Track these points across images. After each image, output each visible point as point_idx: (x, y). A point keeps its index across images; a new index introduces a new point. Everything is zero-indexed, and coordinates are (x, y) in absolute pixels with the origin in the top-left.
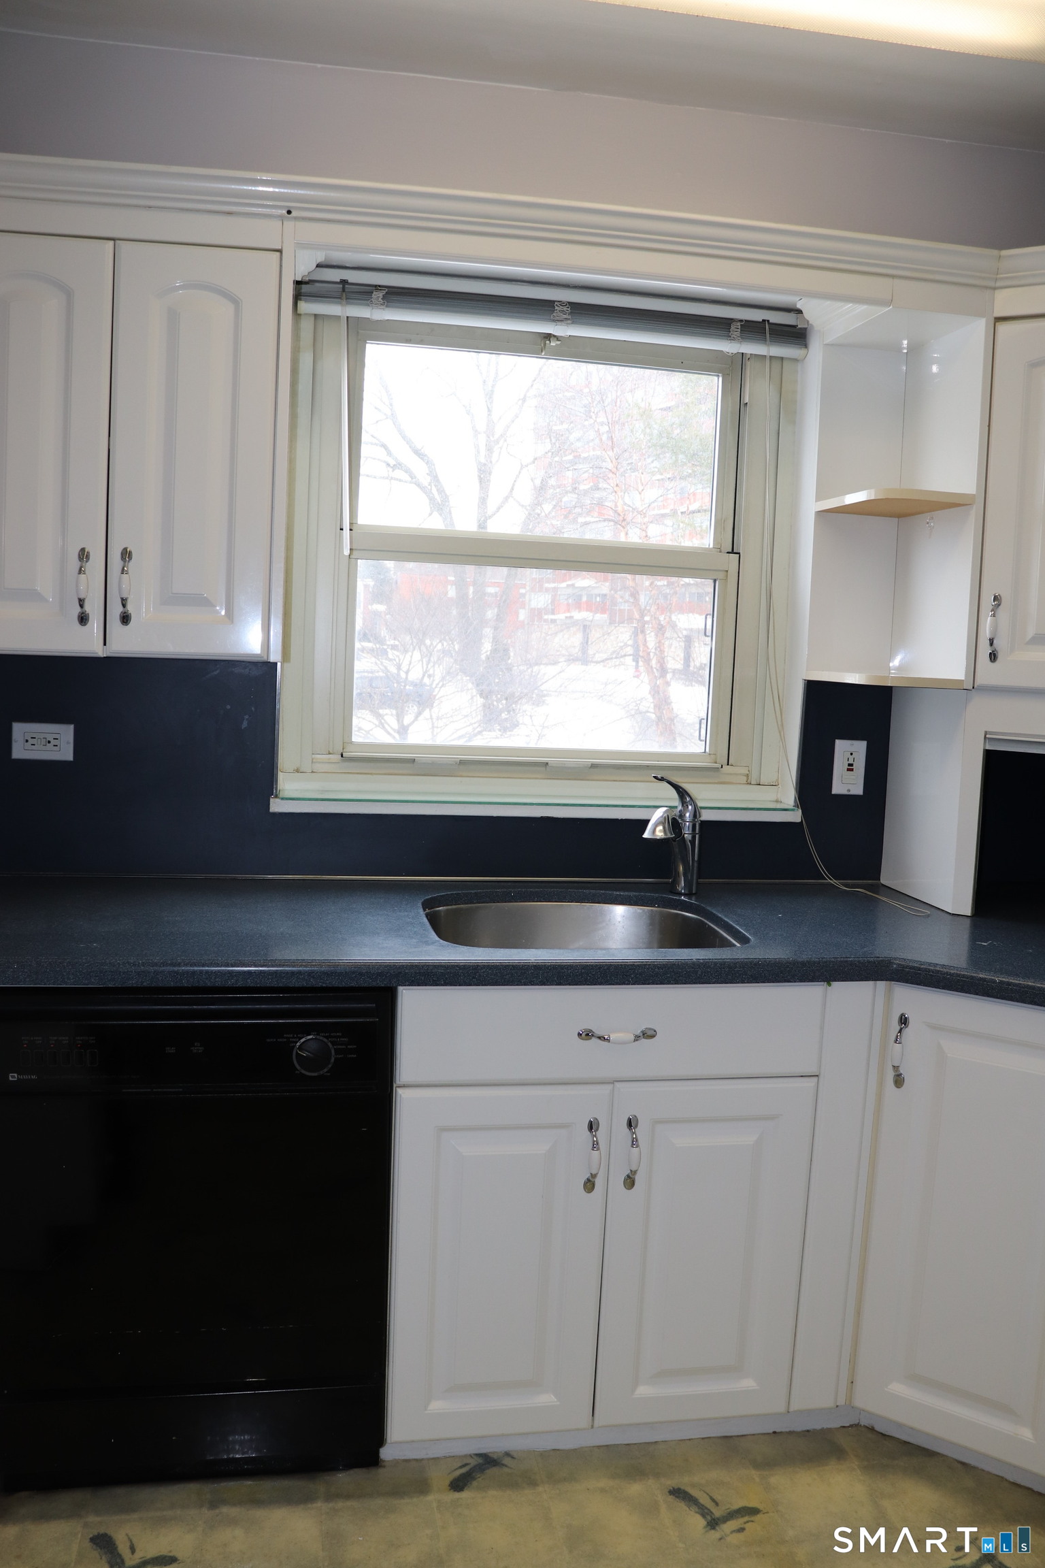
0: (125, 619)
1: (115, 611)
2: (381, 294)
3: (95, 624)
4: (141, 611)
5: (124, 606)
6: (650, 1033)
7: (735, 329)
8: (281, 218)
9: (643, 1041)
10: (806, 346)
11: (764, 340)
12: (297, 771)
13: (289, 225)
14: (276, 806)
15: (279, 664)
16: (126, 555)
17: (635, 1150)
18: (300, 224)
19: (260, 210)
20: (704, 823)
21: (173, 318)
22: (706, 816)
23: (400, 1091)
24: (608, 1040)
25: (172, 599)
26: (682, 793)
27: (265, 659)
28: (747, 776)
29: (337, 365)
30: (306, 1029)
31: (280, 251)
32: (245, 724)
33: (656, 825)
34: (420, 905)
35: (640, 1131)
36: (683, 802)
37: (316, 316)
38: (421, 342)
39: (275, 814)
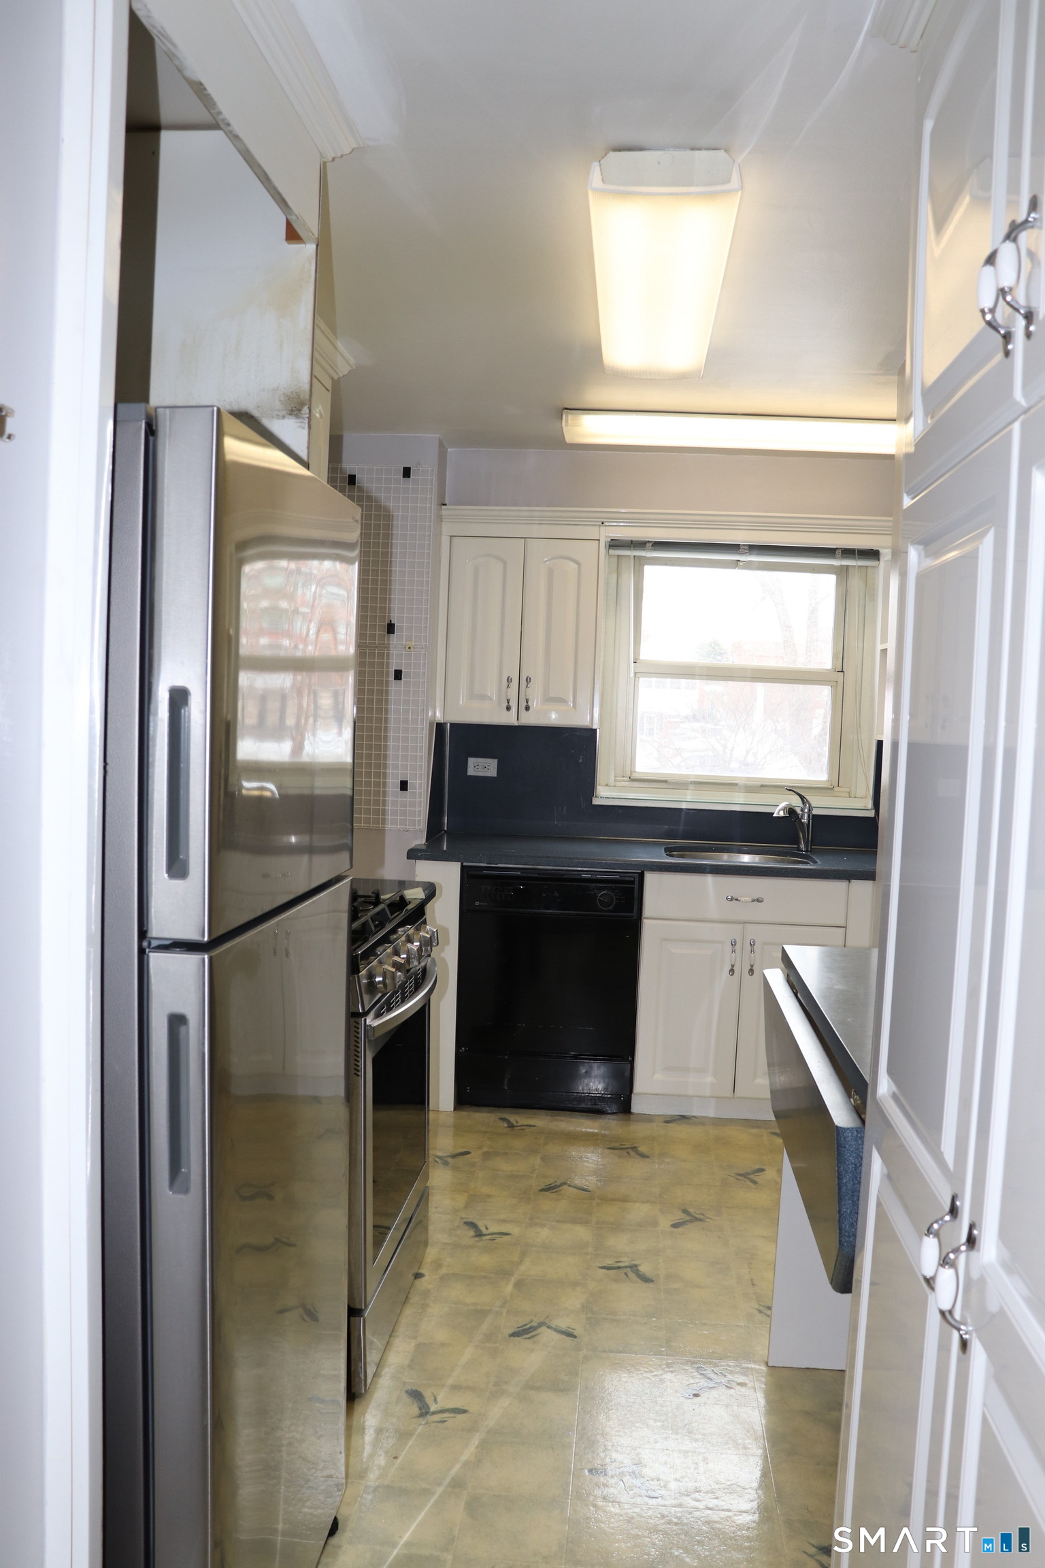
0: (527, 708)
1: (523, 704)
2: (650, 544)
3: (514, 709)
4: (534, 705)
5: (527, 702)
6: (760, 899)
7: (838, 553)
8: (600, 526)
9: (756, 902)
10: (879, 560)
11: (854, 558)
12: (607, 785)
13: (603, 528)
14: (596, 802)
15: (598, 731)
16: (528, 680)
17: (752, 955)
18: (607, 528)
19: (587, 523)
20: (814, 816)
21: (550, 572)
22: (815, 812)
23: (644, 920)
24: (739, 901)
25: (549, 700)
26: (802, 798)
27: (591, 727)
28: (849, 793)
29: (629, 580)
30: (604, 889)
31: (599, 540)
32: (581, 761)
33: (780, 811)
34: (663, 851)
35: (756, 948)
36: (803, 803)
37: (618, 556)
38: (673, 565)
39: (594, 805)
